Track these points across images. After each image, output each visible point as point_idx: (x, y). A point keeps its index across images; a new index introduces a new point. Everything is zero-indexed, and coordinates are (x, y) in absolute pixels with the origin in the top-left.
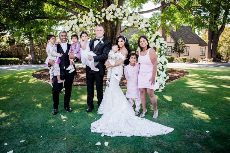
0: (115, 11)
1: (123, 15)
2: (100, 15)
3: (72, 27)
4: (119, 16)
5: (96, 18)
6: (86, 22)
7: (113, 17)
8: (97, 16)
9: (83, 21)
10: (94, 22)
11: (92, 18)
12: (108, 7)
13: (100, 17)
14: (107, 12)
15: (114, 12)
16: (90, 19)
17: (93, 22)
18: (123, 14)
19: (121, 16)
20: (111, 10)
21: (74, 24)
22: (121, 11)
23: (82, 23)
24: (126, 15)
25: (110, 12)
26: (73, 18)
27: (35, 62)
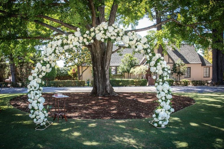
0: (107, 29)
1: (116, 34)
2: (88, 35)
3: (55, 49)
4: (112, 36)
5: (84, 38)
6: (71, 43)
7: (104, 36)
8: (85, 36)
9: (69, 42)
10: (81, 42)
11: (79, 38)
12: (98, 26)
13: (88, 37)
14: (97, 32)
15: (105, 31)
16: (76, 39)
17: (80, 43)
18: (116, 33)
19: (114, 35)
20: (102, 29)
21: (57, 46)
22: (113, 30)
23: (67, 44)
24: (119, 34)
25: (100, 31)
26: (57, 39)
27: (15, 85)
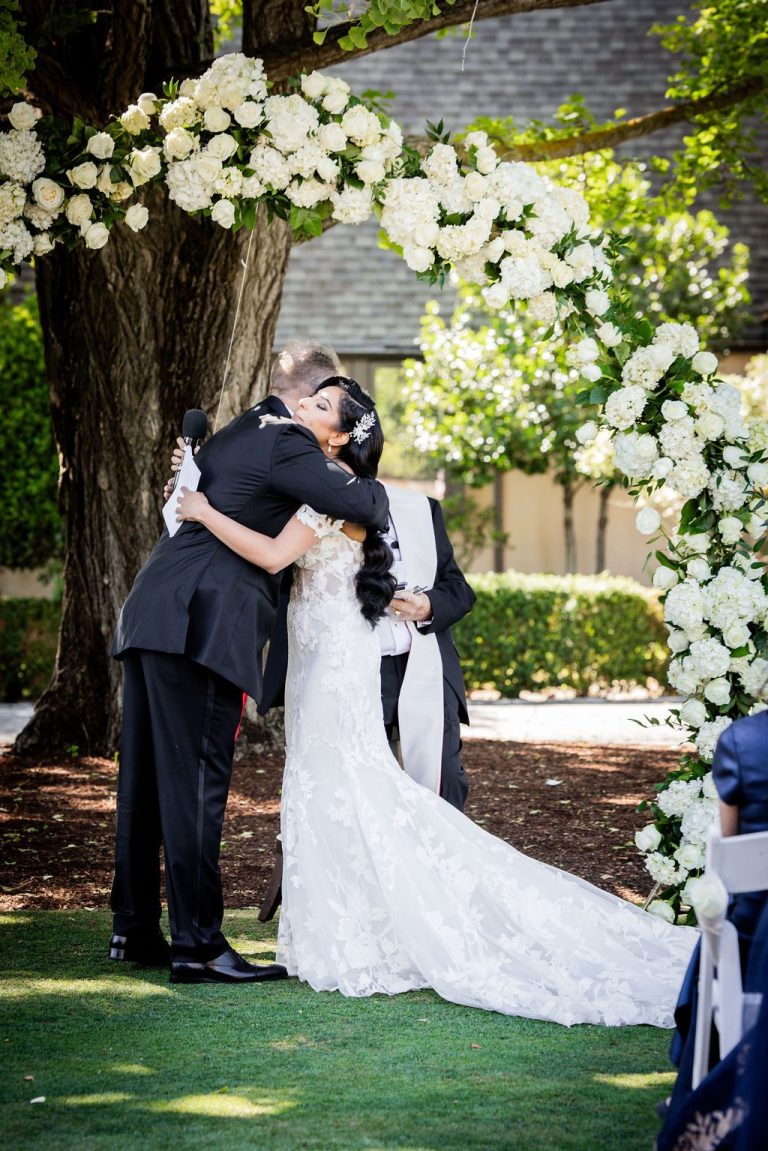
0: (262, 128)
1: (331, 170)
2: (107, 169)
4: (298, 178)
5: (71, 191)
7: (235, 183)
8: (84, 175)
10: (46, 224)
11: (28, 188)
13: (106, 187)
14: (177, 139)
15: (247, 138)
16: (11, 203)
17: (34, 231)
18: (333, 156)
19: (316, 175)
20: (216, 121)
22: (311, 134)
24: (360, 169)
25: (206, 137)
